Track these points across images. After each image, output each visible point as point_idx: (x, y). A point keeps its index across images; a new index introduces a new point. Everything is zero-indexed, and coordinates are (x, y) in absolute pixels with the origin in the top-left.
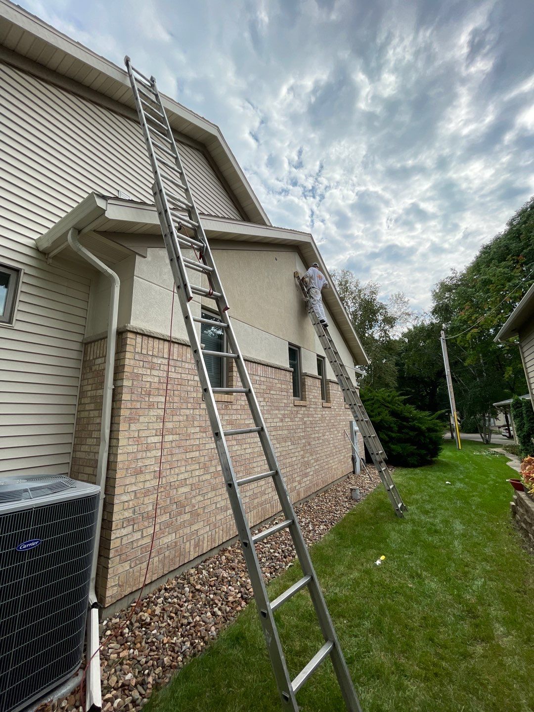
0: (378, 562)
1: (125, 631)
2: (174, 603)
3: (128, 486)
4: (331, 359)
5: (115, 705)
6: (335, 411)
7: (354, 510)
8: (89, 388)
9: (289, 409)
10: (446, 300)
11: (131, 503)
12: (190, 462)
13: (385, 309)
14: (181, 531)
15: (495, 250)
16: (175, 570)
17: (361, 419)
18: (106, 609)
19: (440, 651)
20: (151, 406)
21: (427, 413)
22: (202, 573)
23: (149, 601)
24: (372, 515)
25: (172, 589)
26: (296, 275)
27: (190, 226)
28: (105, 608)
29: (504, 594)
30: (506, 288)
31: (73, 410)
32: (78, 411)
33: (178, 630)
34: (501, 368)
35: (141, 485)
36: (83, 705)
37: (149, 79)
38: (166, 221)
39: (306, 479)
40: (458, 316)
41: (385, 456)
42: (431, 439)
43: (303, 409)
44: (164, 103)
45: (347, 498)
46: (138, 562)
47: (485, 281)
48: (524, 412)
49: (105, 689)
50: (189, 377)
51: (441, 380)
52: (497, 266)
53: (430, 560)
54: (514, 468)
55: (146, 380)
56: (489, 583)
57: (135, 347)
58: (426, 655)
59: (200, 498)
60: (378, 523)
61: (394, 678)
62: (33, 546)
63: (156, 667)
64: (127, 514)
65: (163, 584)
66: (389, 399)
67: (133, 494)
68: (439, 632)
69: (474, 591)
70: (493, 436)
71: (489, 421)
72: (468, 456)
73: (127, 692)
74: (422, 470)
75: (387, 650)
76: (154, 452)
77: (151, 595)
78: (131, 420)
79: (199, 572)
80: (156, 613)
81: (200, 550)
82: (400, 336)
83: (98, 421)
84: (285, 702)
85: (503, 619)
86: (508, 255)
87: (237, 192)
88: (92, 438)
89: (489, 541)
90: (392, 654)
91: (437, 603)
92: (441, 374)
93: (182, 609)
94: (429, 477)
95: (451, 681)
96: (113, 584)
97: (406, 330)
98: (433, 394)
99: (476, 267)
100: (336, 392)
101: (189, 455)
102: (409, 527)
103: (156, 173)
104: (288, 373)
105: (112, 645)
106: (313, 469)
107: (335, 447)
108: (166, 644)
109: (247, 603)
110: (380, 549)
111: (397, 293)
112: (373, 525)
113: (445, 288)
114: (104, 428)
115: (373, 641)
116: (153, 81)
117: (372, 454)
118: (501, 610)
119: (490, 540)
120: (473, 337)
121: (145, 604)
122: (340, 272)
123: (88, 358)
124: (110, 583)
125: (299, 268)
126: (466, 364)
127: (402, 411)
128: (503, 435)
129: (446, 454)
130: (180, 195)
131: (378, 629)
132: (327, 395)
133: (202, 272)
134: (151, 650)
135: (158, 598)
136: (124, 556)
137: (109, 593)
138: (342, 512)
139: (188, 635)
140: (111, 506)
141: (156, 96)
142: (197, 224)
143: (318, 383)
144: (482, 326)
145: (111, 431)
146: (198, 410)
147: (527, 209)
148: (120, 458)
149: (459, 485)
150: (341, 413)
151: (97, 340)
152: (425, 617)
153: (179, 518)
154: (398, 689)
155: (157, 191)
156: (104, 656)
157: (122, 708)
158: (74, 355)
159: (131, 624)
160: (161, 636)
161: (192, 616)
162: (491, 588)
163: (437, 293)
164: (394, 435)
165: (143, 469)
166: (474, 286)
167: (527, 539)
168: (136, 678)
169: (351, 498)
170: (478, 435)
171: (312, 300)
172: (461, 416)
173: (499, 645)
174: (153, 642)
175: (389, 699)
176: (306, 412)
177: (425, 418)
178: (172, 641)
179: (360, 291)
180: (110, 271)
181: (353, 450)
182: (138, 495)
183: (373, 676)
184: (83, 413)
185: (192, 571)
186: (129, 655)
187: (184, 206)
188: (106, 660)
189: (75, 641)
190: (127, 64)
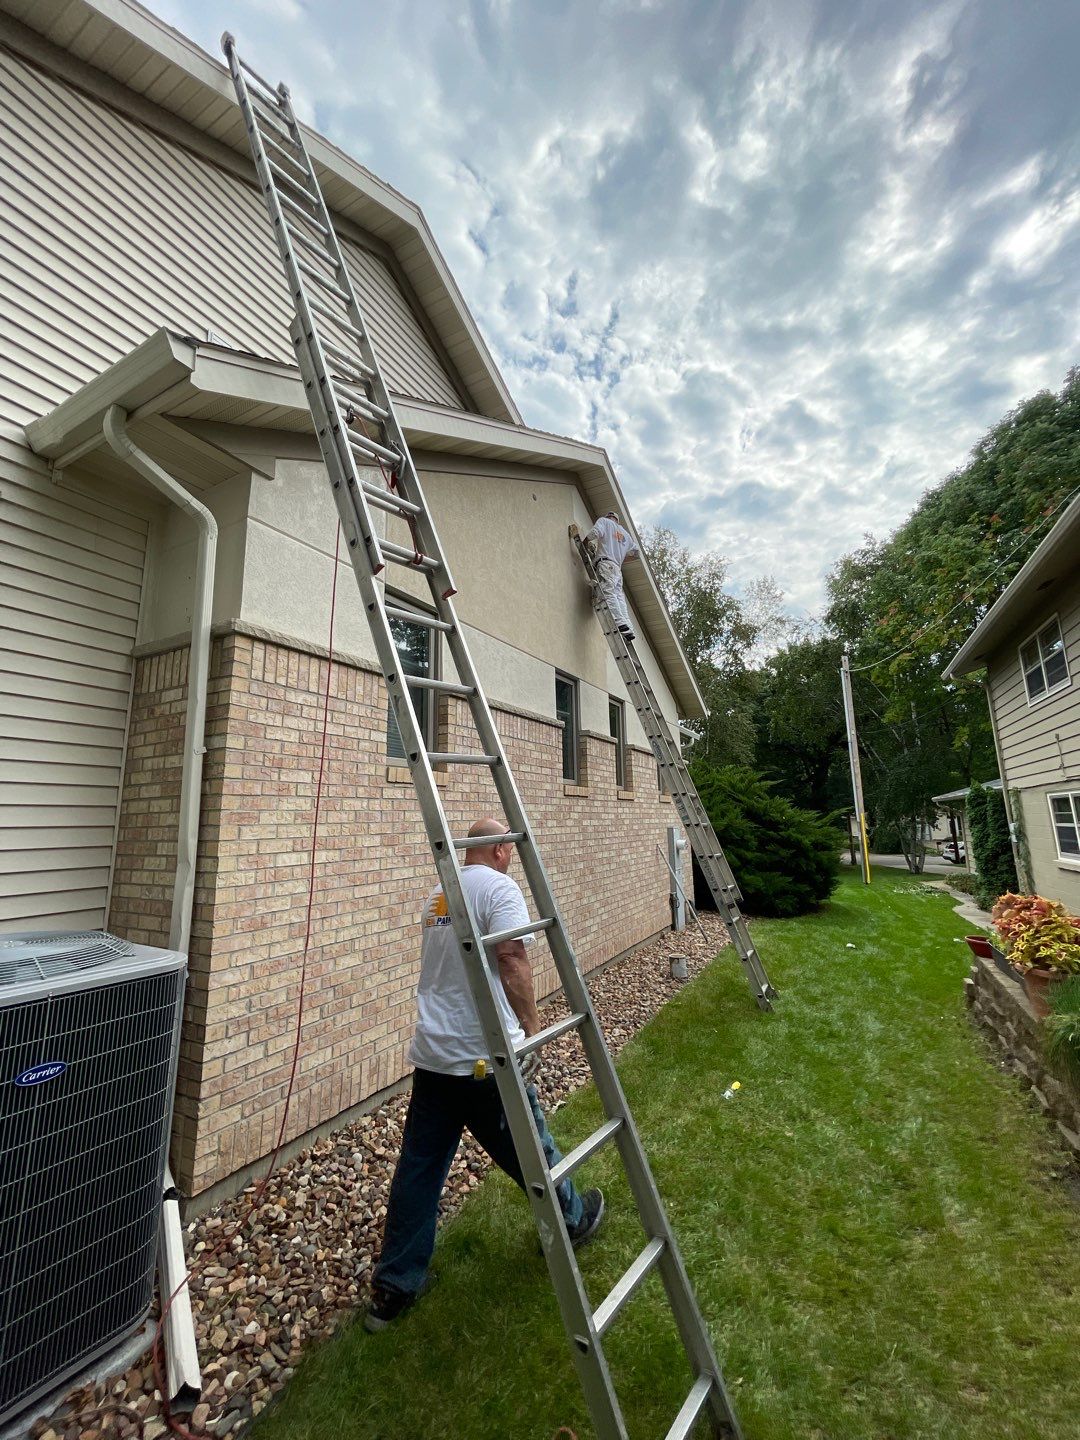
0: (728, 1094)
1: (235, 1241)
2: (333, 1183)
3: (236, 954)
4: (640, 703)
5: (228, 1383)
6: (640, 807)
7: (678, 998)
8: (149, 751)
9: (555, 801)
10: (853, 596)
11: (243, 988)
12: (361, 906)
13: (737, 609)
14: (343, 1044)
15: (949, 501)
16: (330, 1120)
17: (694, 822)
18: (193, 1203)
19: (850, 1250)
20: (283, 792)
21: (813, 814)
22: (385, 1125)
23: (282, 1181)
24: (712, 1006)
25: (327, 1157)
26: (572, 532)
27: (369, 414)
28: (191, 1199)
29: (957, 1143)
30: (966, 577)
31: (114, 800)
32: (123, 801)
33: (346, 1233)
34: (948, 731)
35: (263, 953)
36: (161, 1385)
37: (275, 88)
38: (322, 403)
39: (583, 940)
40: (873, 630)
41: (738, 894)
42: (819, 863)
43: (582, 802)
44: (310, 148)
45: (662, 975)
46: (257, 1106)
47: (928, 561)
48: (990, 813)
49: (206, 1354)
50: (361, 733)
51: (838, 751)
52: (951, 534)
53: (824, 1086)
54: (967, 918)
55: (272, 737)
56: (931, 1125)
57: (251, 668)
58: (825, 1259)
59: (380, 978)
60: (724, 1022)
61: (768, 1302)
62: (50, 1076)
63: (304, 1308)
64: (235, 1011)
65: (308, 1148)
66: (742, 786)
67: (248, 970)
68: (845, 1216)
69: (904, 1140)
70: (928, 858)
71: (923, 830)
72: (884, 896)
73: (249, 1358)
74: (803, 923)
75: (752, 1252)
76: (290, 884)
77: (284, 1170)
78: (243, 820)
79: (380, 1123)
80: (297, 1205)
81: (381, 1080)
82: (764, 664)
83: (170, 820)
84: (580, 1353)
85: (960, 1188)
86: (972, 512)
87: (455, 352)
88: (156, 856)
89: (928, 1050)
90: (763, 1260)
91: (840, 1165)
92: (838, 739)
93: (350, 1194)
94: (815, 935)
95: (871, 1302)
96: (207, 1151)
97: (774, 653)
98: (819, 779)
99: (913, 534)
100: (644, 770)
101: (359, 893)
102: (783, 1029)
103: (298, 296)
104: (554, 731)
105: (211, 1270)
106: (598, 920)
107: (640, 878)
108: (321, 1262)
109: (479, 1178)
110: (730, 1070)
111: (761, 579)
112: (715, 1026)
113: (853, 572)
114: (186, 835)
115: (725, 1238)
116: (284, 95)
117: (715, 890)
118: (953, 1173)
119: (929, 1048)
120: (901, 669)
121: (274, 1188)
122: (652, 532)
123: (144, 690)
124: (203, 1148)
125: (579, 518)
126: (884, 721)
127: (766, 809)
128: (946, 858)
129: (844, 893)
130: (347, 348)
131: (733, 1215)
132: (625, 777)
133: (397, 514)
134: (293, 1276)
135: (300, 1174)
136: (230, 1095)
137: (199, 1169)
138: (656, 1001)
139: (367, 1243)
140: (203, 994)
141: (292, 127)
142: (386, 413)
143: (610, 751)
144: (918, 648)
145: (200, 842)
146: (377, 802)
147: (1010, 424)
148: (220, 897)
149: (870, 949)
150: (652, 811)
151: (166, 652)
152: (818, 1191)
153: (339, 1017)
154: (777, 1322)
155: (302, 336)
156: (197, 1293)
157: (243, 1388)
158: (114, 682)
159: (248, 1227)
160: (312, 1248)
161: (371, 1206)
162: (934, 1134)
163: (836, 582)
164: (749, 855)
165: (268, 918)
166: (906, 570)
167: (995, 1045)
168: (267, 1329)
169: (671, 975)
170: (902, 858)
171: (603, 585)
172: (871, 820)
173: (953, 1237)
174: (296, 1261)
175: (761, 1340)
176: (587, 809)
177: (807, 823)
178: (335, 1256)
179: (689, 572)
180: (196, 504)
181: (673, 882)
182: (258, 972)
183: (729, 1302)
184: (135, 804)
185: (366, 1121)
186: (248, 1288)
187: (357, 373)
188: (201, 1298)
189: (138, 1264)
190: (228, 51)
